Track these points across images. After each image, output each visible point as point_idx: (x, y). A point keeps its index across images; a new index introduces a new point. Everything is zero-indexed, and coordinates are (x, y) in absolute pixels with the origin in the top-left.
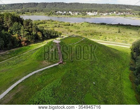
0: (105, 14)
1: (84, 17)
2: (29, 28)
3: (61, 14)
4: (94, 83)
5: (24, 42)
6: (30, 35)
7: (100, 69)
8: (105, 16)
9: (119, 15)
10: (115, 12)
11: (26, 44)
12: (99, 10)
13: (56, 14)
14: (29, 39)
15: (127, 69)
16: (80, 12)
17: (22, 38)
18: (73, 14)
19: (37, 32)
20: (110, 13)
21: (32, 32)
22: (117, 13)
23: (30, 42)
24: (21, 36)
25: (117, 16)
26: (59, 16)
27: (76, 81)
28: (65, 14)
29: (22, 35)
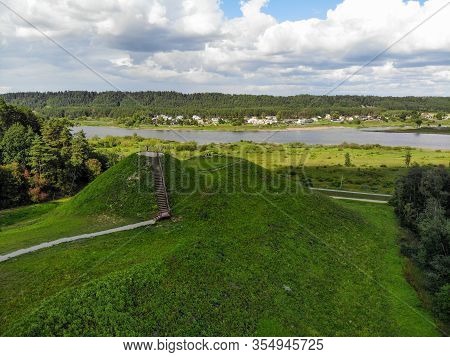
0: (299, 121)
1: (238, 128)
2: (60, 146)
3: (168, 122)
4: (287, 288)
5: (37, 189)
6: (63, 167)
7: (302, 249)
8: (299, 127)
9: (342, 123)
10: (328, 116)
11: (43, 195)
12: (280, 109)
13: (152, 123)
14: (56, 179)
15: (393, 254)
16: (227, 116)
17: (32, 175)
18: (205, 121)
19: (85, 160)
20: (315, 119)
21: (68, 157)
22: (335, 118)
23: (58, 190)
24: (29, 168)
25: (336, 125)
26: (161, 127)
27: (222, 275)
28: (180, 122)
29: (34, 164)
